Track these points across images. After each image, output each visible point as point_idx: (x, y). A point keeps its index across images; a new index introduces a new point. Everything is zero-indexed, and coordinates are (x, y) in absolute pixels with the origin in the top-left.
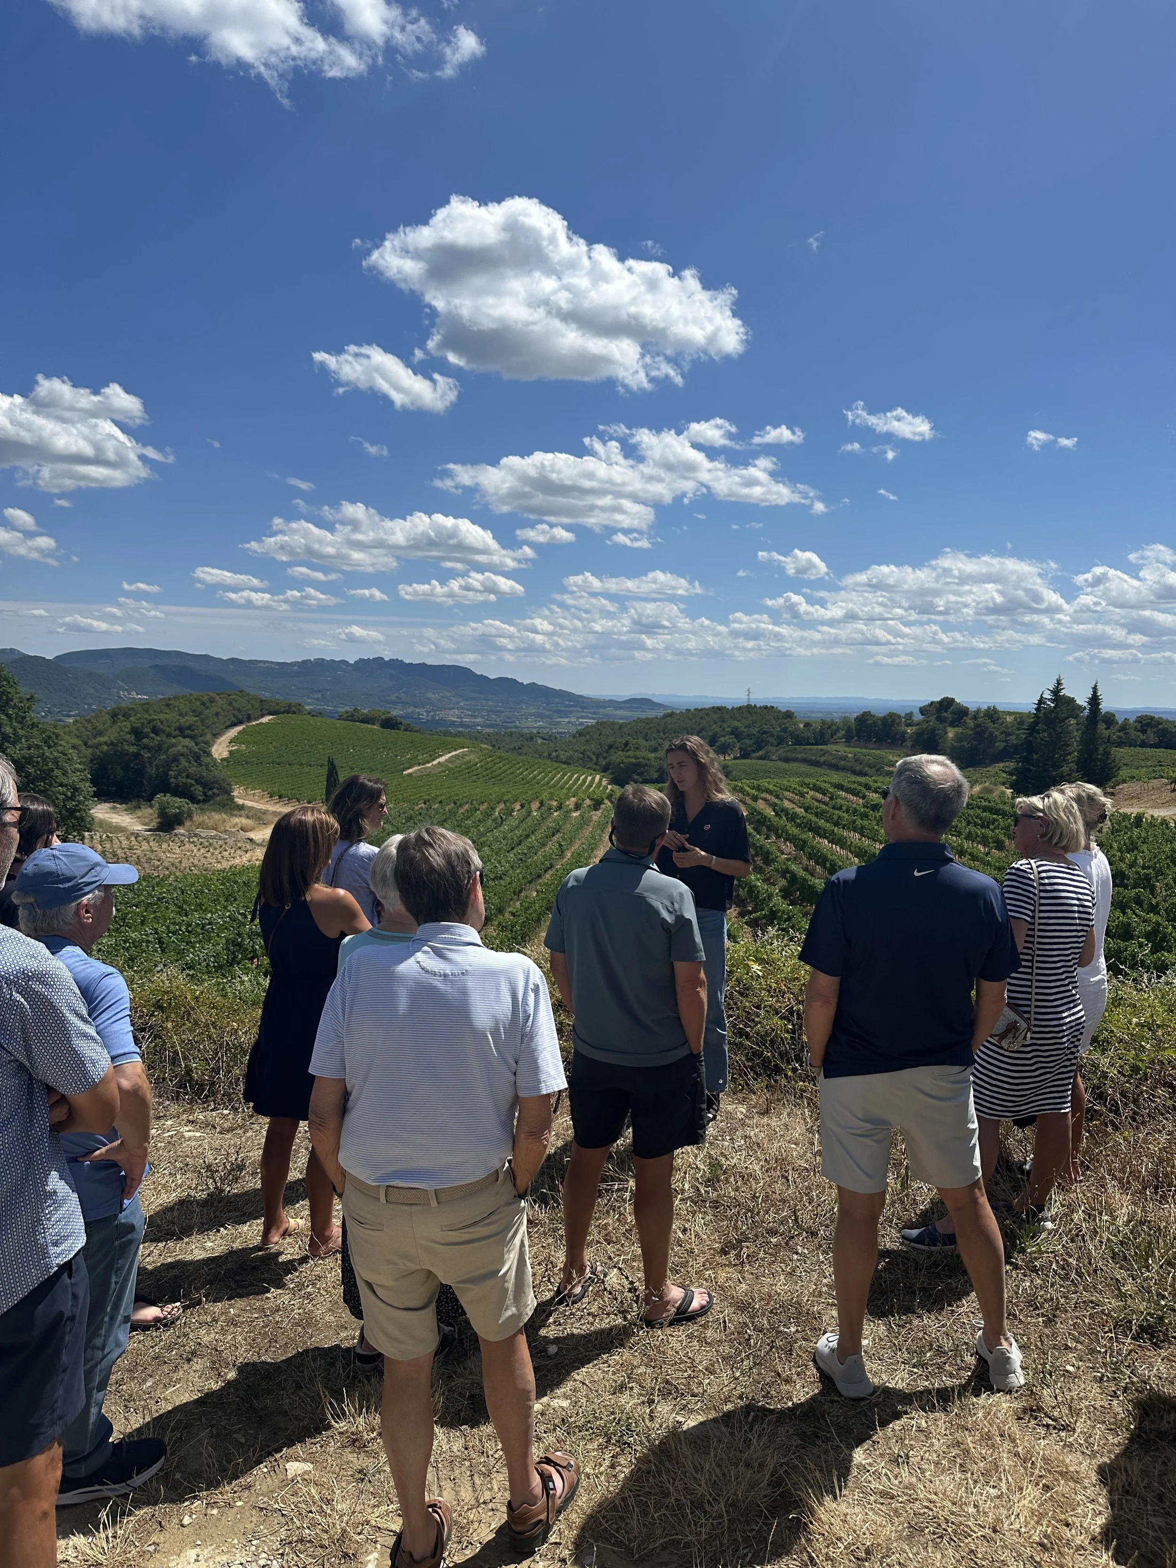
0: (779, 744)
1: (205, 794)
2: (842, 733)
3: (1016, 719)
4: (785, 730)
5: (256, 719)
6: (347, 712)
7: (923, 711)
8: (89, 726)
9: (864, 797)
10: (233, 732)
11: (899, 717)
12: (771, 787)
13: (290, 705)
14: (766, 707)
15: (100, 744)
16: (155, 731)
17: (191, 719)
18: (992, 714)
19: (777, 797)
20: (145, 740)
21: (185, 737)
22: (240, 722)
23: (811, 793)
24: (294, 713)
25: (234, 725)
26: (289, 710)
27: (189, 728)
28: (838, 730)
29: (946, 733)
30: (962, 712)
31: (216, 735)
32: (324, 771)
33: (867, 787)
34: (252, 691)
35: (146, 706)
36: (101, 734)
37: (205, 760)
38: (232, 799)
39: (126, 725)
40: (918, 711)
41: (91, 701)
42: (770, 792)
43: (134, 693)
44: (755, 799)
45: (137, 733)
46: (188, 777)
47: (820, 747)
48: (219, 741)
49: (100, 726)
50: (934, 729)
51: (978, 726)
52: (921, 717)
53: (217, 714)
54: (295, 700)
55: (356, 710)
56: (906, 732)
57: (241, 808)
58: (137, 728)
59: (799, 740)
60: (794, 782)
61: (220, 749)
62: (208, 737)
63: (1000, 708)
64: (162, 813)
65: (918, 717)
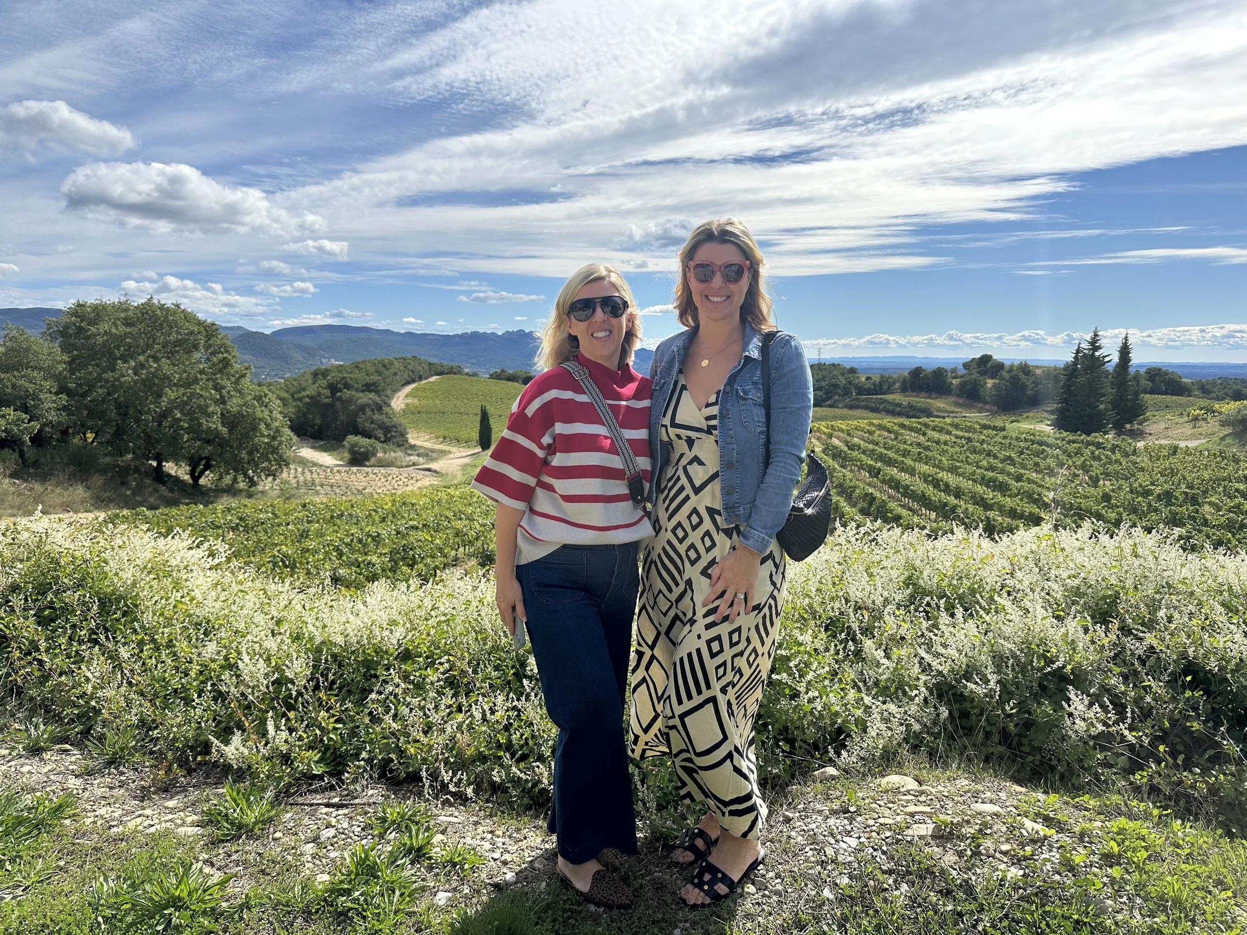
0: (845, 395)
1: (385, 436)
2: (897, 385)
3: (1044, 372)
4: (850, 383)
5: (426, 378)
6: (496, 372)
7: (966, 365)
8: (295, 383)
9: (924, 434)
10: (409, 388)
11: (946, 371)
12: (844, 427)
13: (452, 368)
14: (834, 365)
15: (303, 397)
16: (347, 386)
17: (375, 378)
18: (1025, 369)
19: (849, 434)
20: (339, 394)
21: (370, 391)
22: (414, 381)
23: (878, 432)
24: (455, 373)
25: (408, 383)
26: (451, 371)
27: (374, 384)
28: (894, 383)
29: (986, 383)
30: (1000, 366)
31: (395, 391)
32: (479, 418)
33: (926, 425)
34: (423, 358)
35: (340, 368)
36: (304, 390)
37: (386, 409)
38: (407, 441)
39: (324, 383)
40: (962, 367)
41: (300, 366)
42: (843, 431)
43: (333, 360)
44: (830, 436)
45: (333, 388)
46: (372, 423)
47: (879, 397)
48: (397, 395)
49: (304, 384)
50: (975, 380)
51: (1013, 377)
52: (964, 372)
53: (395, 374)
54: (455, 364)
55: (503, 371)
56: (951, 383)
57: (413, 447)
58: (332, 384)
59: (861, 390)
60: (863, 423)
61: (399, 402)
62: (389, 392)
63: (1029, 363)
64: (352, 451)
65: (962, 371)
